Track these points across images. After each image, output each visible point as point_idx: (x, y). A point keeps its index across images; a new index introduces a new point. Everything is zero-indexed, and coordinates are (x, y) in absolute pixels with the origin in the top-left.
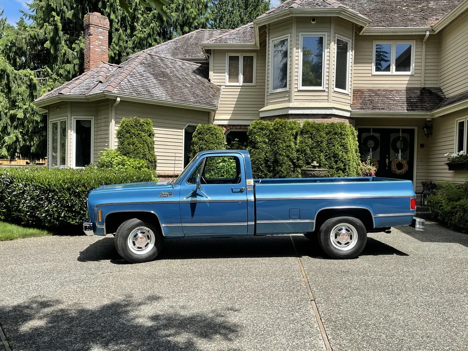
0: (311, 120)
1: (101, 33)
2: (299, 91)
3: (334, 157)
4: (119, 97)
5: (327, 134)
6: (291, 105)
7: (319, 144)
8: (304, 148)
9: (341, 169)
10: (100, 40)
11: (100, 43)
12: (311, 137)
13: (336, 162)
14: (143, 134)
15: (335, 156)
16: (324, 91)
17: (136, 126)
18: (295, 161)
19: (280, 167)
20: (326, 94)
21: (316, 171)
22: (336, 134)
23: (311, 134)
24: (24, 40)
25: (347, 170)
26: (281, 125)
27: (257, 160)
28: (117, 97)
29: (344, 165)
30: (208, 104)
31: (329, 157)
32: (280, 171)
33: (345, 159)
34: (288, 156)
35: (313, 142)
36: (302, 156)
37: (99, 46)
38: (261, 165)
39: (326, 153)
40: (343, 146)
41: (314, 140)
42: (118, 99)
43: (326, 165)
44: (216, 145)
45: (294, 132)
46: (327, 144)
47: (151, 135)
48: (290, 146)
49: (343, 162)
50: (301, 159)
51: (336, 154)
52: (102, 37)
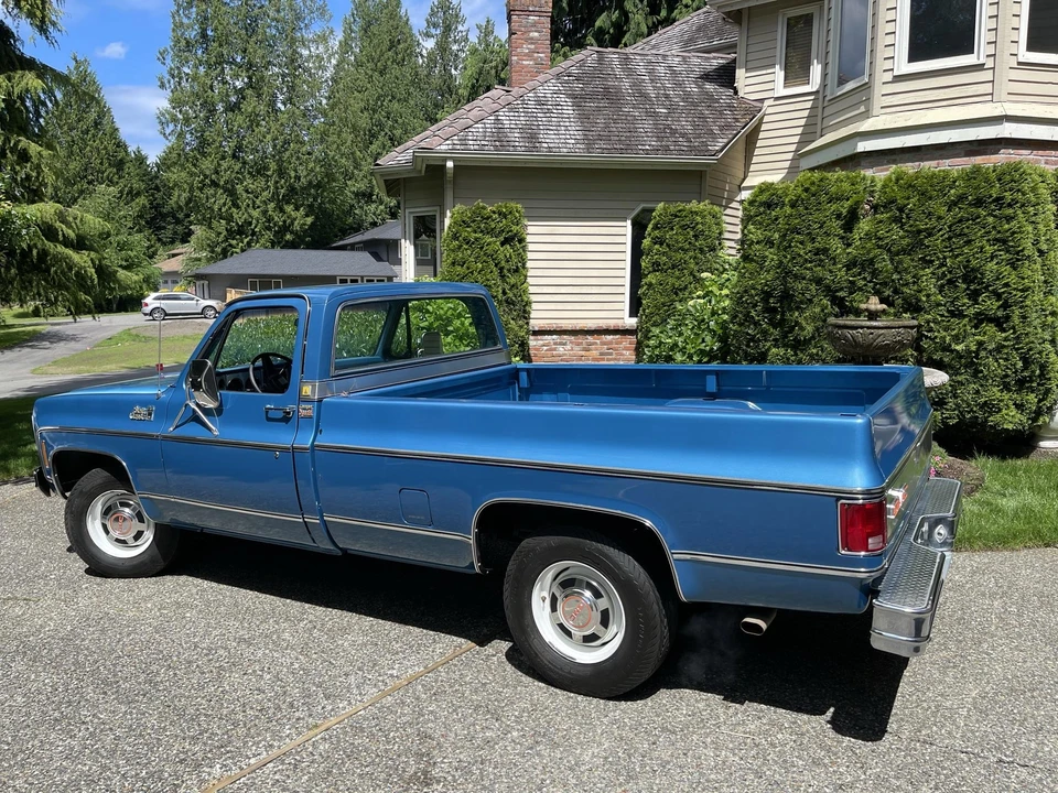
0: (910, 168)
1: (534, 24)
2: (899, 79)
3: (967, 279)
4: (450, 158)
5: (952, 205)
6: (867, 125)
7: (918, 238)
8: (871, 255)
9: (990, 320)
10: (532, 41)
11: (533, 46)
12: (897, 220)
13: (974, 296)
14: (488, 239)
15: (971, 275)
16: (979, 67)
17: (474, 221)
18: (841, 294)
19: (797, 314)
20: (987, 75)
21: (862, 327)
22: (979, 203)
23: (901, 210)
25: (1016, 320)
26: (806, 190)
27: (746, 291)
28: (446, 159)
29: (1006, 306)
31: (950, 282)
32: (797, 323)
33: (1007, 285)
34: (819, 281)
35: (901, 233)
36: (865, 279)
37: (529, 55)
38: (755, 306)
39: (942, 265)
40: (1004, 242)
41: (906, 227)
42: (450, 164)
43: (939, 305)
45: (845, 207)
46: (950, 238)
47: (515, 240)
48: (825, 251)
49: (998, 296)
50: (860, 289)
51: (974, 270)
52: (536, 34)
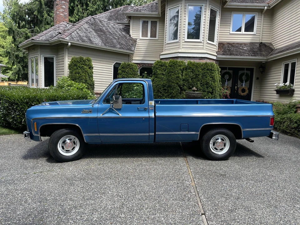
0: (192, 61)
1: (64, 4)
2: (186, 42)
3: (206, 84)
4: (70, 42)
5: (202, 70)
6: (180, 51)
7: (197, 76)
8: (188, 79)
9: (210, 93)
10: (63, 8)
11: (63, 10)
12: (192, 72)
13: (207, 88)
14: (85, 67)
15: (207, 84)
16: (201, 42)
17: (81, 61)
18: (181, 87)
19: (172, 90)
20: (202, 44)
21: (196, 93)
22: (208, 70)
23: (193, 70)
24: (24, 11)
25: (214, 93)
26: (173, 63)
27: (158, 85)
28: (68, 42)
29: (213, 90)
30: (128, 49)
31: (203, 85)
32: (172, 92)
33: (213, 86)
34: (177, 84)
35: (193, 74)
36: (186, 83)
37: (62, 12)
38: (160, 88)
39: (201, 82)
40: (212, 77)
41: (194, 73)
42: (70, 44)
43: (201, 89)
44: (132, 75)
45: (182, 68)
46: (202, 76)
47: (91, 68)
48: (179, 77)
49: (212, 88)
50: (185, 86)
51: (208, 83)
52: (64, 7)
